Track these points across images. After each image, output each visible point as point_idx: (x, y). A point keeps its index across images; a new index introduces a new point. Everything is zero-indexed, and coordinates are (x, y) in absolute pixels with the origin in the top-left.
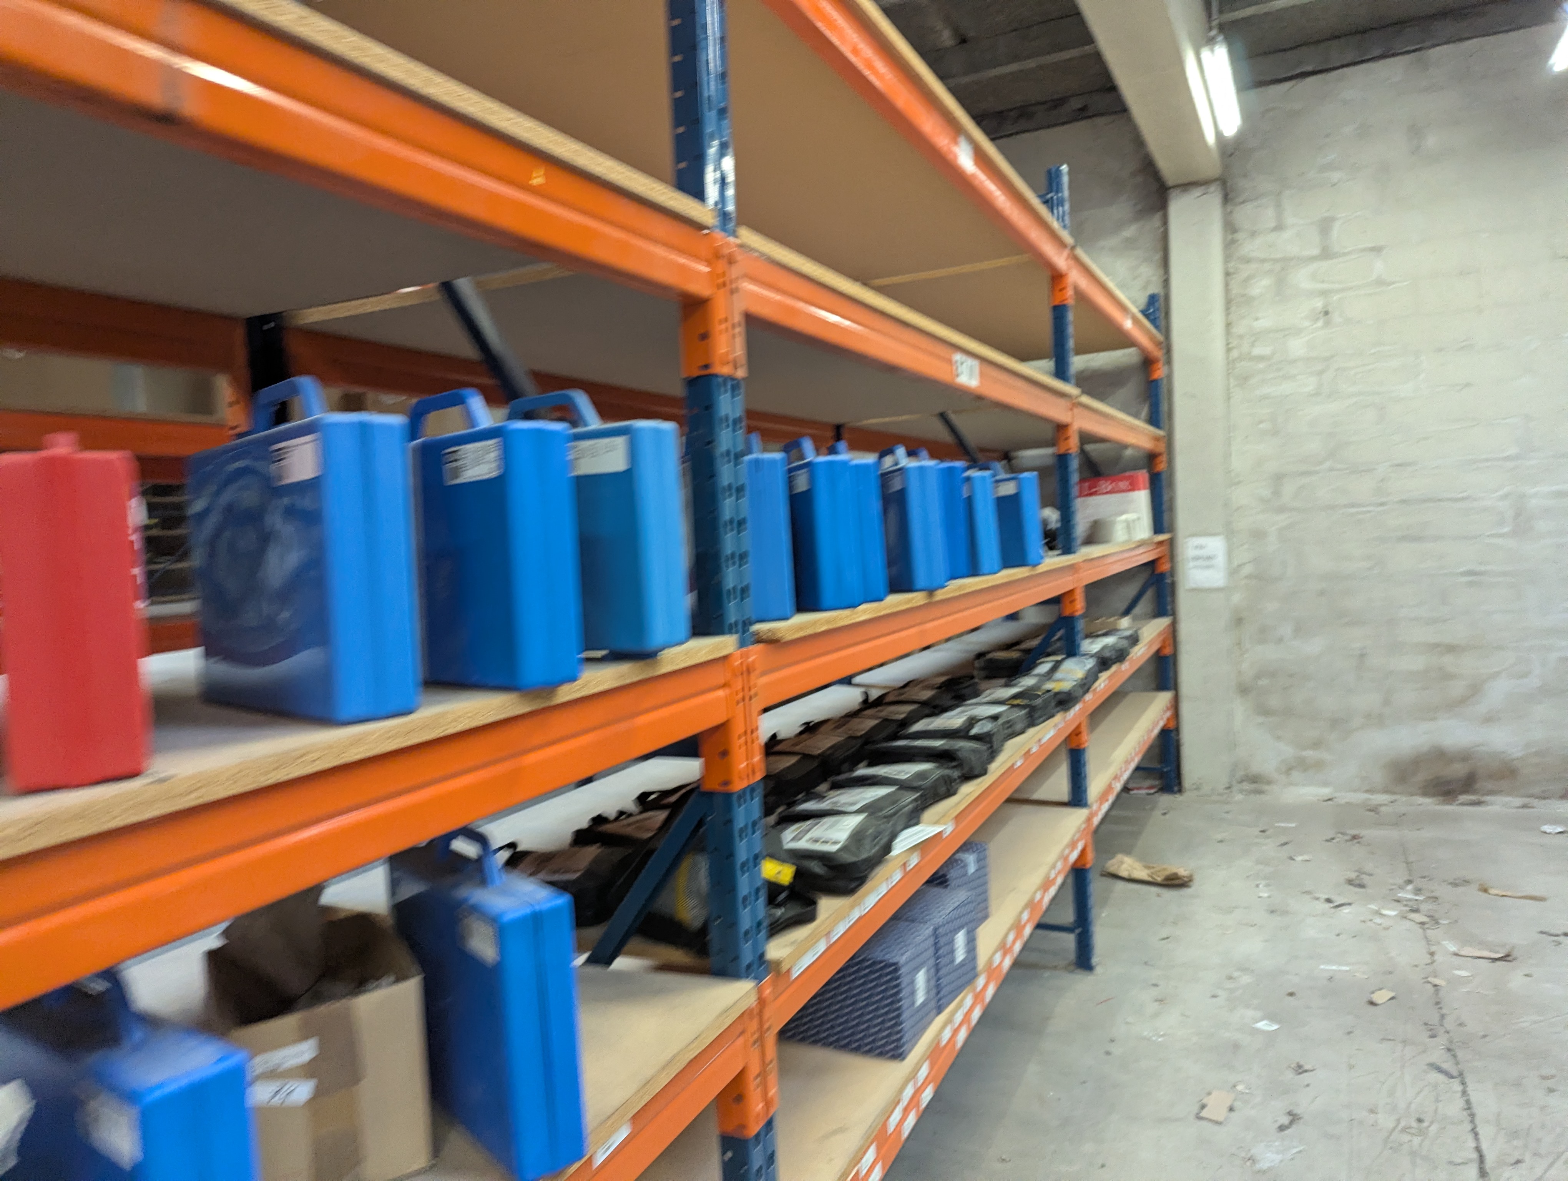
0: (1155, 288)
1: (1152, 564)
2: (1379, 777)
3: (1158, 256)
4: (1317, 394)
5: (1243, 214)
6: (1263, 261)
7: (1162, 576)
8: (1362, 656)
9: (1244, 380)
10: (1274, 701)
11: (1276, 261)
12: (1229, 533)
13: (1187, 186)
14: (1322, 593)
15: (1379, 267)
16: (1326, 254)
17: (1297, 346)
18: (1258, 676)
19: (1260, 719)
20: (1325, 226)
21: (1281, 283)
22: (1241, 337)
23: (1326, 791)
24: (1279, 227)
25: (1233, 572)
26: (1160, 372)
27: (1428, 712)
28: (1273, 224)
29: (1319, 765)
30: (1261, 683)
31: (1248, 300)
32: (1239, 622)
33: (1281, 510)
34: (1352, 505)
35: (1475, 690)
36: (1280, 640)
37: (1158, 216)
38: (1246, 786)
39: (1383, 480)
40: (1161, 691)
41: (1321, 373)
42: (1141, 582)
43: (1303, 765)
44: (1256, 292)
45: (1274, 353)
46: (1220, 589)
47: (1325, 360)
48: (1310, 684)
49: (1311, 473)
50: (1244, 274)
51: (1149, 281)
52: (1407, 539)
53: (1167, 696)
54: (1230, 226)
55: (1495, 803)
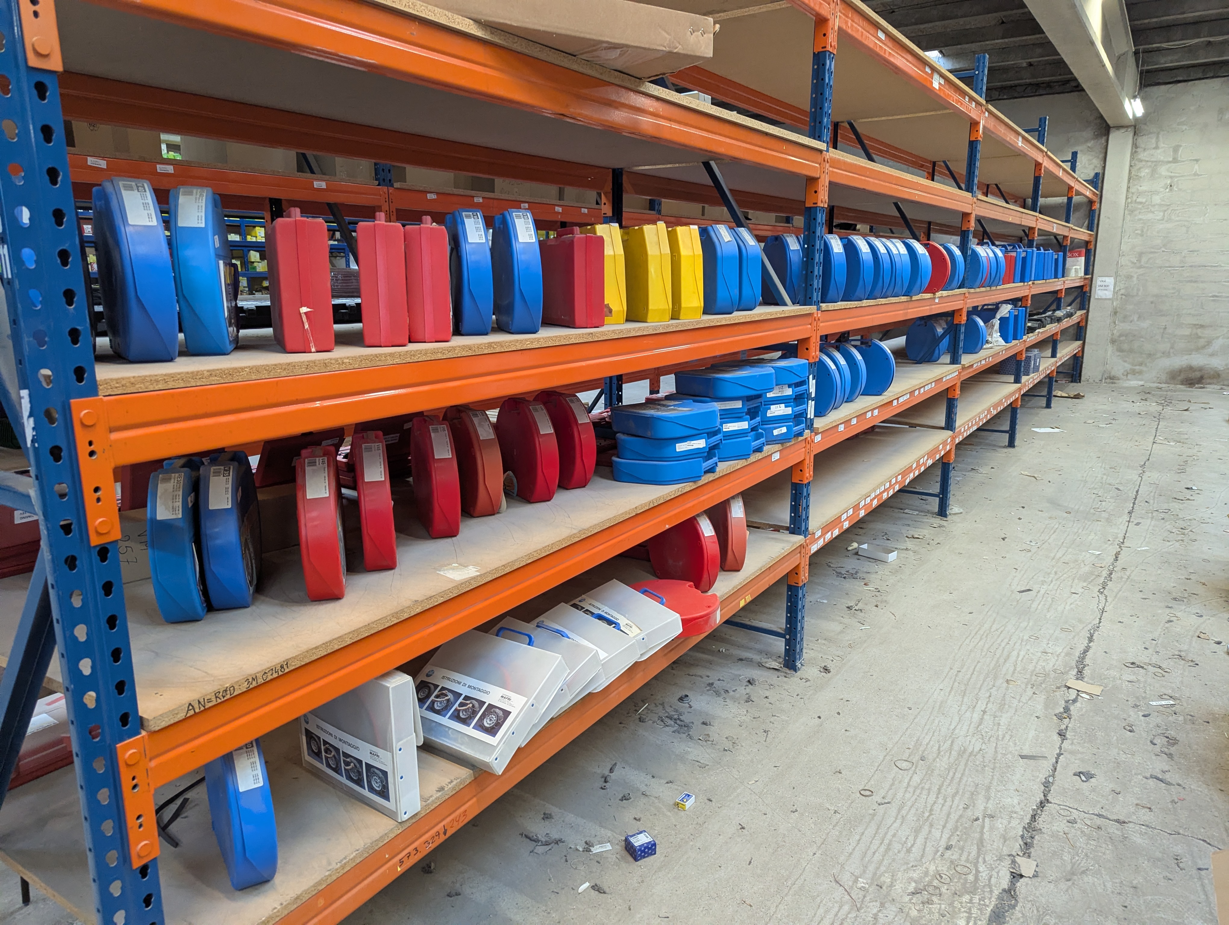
0: (1099, 170)
1: (1081, 287)
2: (1164, 377)
3: (1102, 156)
4: (1163, 220)
5: (1142, 141)
6: (1147, 161)
7: (1085, 293)
8: (1165, 328)
9: (1132, 212)
10: (1126, 346)
11: (1152, 162)
12: (1116, 276)
13: (1119, 127)
14: (1152, 303)
15: (1197, 167)
16: (1175, 160)
17: (1157, 199)
18: (1120, 336)
19: (1118, 354)
20: (1176, 149)
21: (1154, 171)
22: (1133, 193)
23: (1141, 383)
24: (1157, 148)
25: (1115, 293)
26: (1096, 206)
27: (1189, 352)
28: (1154, 146)
29: (1140, 372)
30: (1121, 339)
31: (1139, 178)
32: (1115, 313)
33: (1140, 267)
34: (1170, 267)
35: (1209, 343)
36: (1131, 322)
37: (1104, 138)
38: (1108, 381)
39: (1185, 257)
40: (1076, 340)
41: (1165, 211)
42: (1075, 294)
43: (1133, 372)
44: (1142, 174)
45: (1146, 201)
46: (1109, 299)
47: (1168, 205)
48: (1142, 339)
49: (1155, 252)
50: (1138, 167)
51: (1096, 167)
52: (1191, 281)
53: (1079, 343)
54: (1135, 146)
55: (1210, 388)
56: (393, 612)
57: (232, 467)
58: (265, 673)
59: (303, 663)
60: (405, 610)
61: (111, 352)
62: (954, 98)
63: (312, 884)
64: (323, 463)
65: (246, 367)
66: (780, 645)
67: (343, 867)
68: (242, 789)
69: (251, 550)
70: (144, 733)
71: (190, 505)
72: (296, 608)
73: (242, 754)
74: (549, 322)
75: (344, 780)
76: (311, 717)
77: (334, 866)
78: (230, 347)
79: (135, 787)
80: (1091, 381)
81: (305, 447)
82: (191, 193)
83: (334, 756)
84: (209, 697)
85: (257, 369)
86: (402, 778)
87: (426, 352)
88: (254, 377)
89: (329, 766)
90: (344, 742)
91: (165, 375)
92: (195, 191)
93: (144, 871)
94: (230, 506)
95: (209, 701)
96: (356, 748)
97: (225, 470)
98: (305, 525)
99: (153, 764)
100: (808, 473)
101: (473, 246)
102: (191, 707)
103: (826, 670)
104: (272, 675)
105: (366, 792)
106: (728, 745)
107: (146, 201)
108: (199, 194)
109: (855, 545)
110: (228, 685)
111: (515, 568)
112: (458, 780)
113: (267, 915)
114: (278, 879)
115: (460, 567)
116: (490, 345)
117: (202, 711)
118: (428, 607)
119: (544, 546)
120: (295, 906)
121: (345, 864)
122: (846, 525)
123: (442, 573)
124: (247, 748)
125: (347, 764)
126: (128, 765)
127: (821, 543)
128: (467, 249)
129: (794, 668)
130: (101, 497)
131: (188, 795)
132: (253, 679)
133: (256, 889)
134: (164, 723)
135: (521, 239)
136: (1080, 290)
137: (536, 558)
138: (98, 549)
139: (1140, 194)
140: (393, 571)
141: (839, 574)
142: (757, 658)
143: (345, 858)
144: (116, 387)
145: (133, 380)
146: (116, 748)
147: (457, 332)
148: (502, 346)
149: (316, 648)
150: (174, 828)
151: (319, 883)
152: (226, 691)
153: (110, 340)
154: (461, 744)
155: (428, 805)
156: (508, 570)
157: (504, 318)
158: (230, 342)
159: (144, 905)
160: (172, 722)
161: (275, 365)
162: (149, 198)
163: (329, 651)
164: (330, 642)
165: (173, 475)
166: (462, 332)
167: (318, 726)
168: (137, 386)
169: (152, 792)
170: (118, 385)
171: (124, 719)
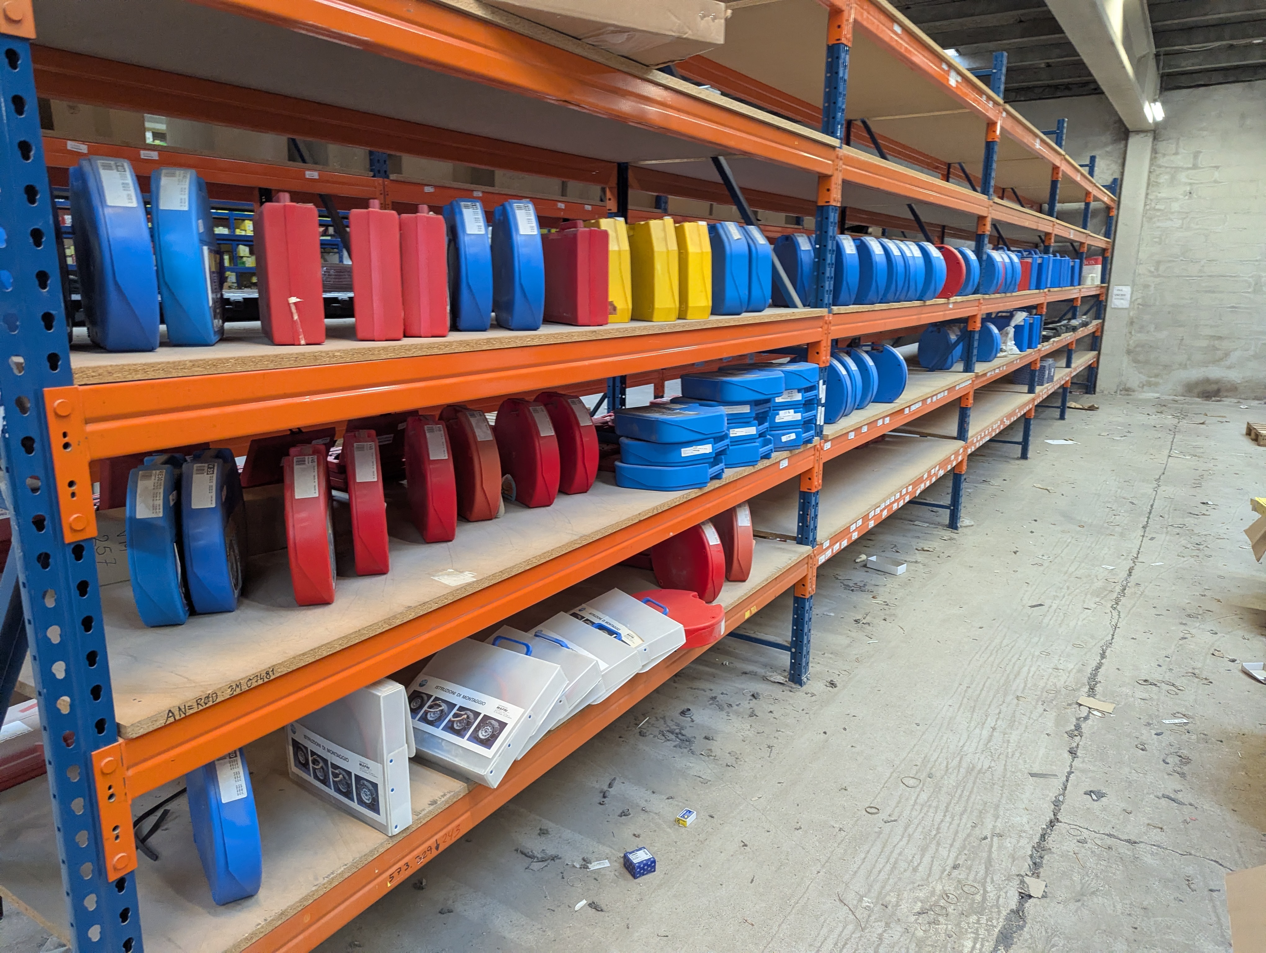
0: (1117, 175)
1: (1097, 296)
2: (1180, 389)
3: (1120, 161)
4: (1181, 228)
5: (1162, 146)
6: (1167, 167)
7: (1101, 302)
8: (1182, 340)
9: (1150, 219)
10: (1141, 358)
11: (1172, 168)
12: (1134, 285)
13: (1138, 132)
14: (1169, 313)
15: (1217, 175)
16: (1195, 167)
17: (1176, 206)
18: (1137, 346)
19: (1134, 365)
20: (1196, 155)
21: (1173, 178)
22: (1151, 200)
23: (1157, 395)
24: (1176, 153)
25: (1132, 302)
26: (1114, 213)
27: (1205, 364)
28: (1174, 152)
29: (1156, 384)
30: (1138, 349)
31: (1157, 184)
32: (1132, 323)
33: (1159, 276)
34: (1188, 276)
35: (1227, 355)
36: (1148, 332)
37: (1124, 142)
38: (1123, 392)
39: (1203, 266)
40: (1092, 350)
41: (1185, 218)
42: (1092, 302)
43: (1149, 384)
44: (1161, 181)
45: (1165, 208)
46: (1126, 309)
47: (1187, 213)
48: (1158, 350)
49: (1173, 261)
50: (1158, 172)
51: (1114, 172)
52: (1209, 292)
53: (1094, 353)
54: (1154, 151)
55: (1227, 401)
56: (385, 618)
57: (216, 464)
58: (250, 680)
59: (290, 670)
60: (398, 616)
61: (88, 341)
62: (971, 97)
63: (298, 900)
64: (313, 461)
65: (231, 358)
66: (785, 658)
67: (330, 882)
68: (224, 801)
69: (237, 551)
70: (121, 740)
71: (172, 503)
72: (283, 613)
73: (225, 763)
74: (549, 320)
75: (332, 792)
76: (297, 726)
77: (321, 881)
78: (215, 338)
79: (111, 796)
80: (1106, 392)
81: (294, 446)
82: (173, 175)
83: (322, 767)
84: (189, 704)
85: (243, 361)
86: (392, 790)
87: (422, 347)
88: (239, 369)
89: (316, 777)
90: (333, 753)
91: (144, 365)
92: (178, 172)
93: (120, 884)
94: (214, 506)
95: (191, 707)
96: (345, 759)
97: (208, 468)
98: (294, 526)
99: (130, 773)
100: (817, 481)
101: (473, 237)
102: (170, 714)
103: (832, 684)
104: (257, 681)
105: (355, 805)
106: (730, 760)
107: (127, 182)
108: (182, 175)
109: (864, 557)
110: (210, 692)
111: (513, 574)
112: (452, 793)
113: (250, 931)
114: (262, 893)
115: (455, 573)
116: (488, 340)
117: (183, 718)
118: (422, 613)
119: (545, 551)
120: (280, 922)
121: (333, 879)
122: (855, 536)
123: (436, 578)
124: (230, 758)
125: (336, 775)
126: (104, 774)
127: (829, 554)
128: (465, 241)
129: (800, 683)
130: (76, 491)
131: (168, 807)
132: (237, 686)
133: (240, 904)
134: (142, 730)
135: (522, 232)
136: (1095, 299)
137: (535, 565)
138: (72, 546)
139: (1159, 200)
140: (384, 577)
141: (847, 587)
142: (761, 671)
143: (332, 873)
144: (93, 376)
145: (110, 369)
146: (91, 756)
147: (455, 327)
148: (502, 343)
149: (303, 654)
150: (153, 841)
151: (305, 899)
152: (208, 697)
153: (88, 329)
154: (456, 756)
155: (419, 819)
156: (505, 576)
157: (504, 315)
158: (215, 332)
159: (120, 920)
160: (151, 729)
161: (262, 357)
162: (129, 178)
163: (317, 658)
164: (319, 648)
165: (154, 472)
166: (460, 328)
167: (305, 737)
168: (115, 375)
169: (130, 802)
170: (93, 374)
171: (100, 726)
